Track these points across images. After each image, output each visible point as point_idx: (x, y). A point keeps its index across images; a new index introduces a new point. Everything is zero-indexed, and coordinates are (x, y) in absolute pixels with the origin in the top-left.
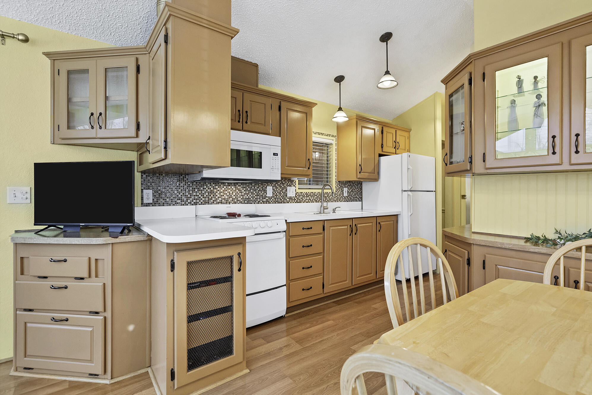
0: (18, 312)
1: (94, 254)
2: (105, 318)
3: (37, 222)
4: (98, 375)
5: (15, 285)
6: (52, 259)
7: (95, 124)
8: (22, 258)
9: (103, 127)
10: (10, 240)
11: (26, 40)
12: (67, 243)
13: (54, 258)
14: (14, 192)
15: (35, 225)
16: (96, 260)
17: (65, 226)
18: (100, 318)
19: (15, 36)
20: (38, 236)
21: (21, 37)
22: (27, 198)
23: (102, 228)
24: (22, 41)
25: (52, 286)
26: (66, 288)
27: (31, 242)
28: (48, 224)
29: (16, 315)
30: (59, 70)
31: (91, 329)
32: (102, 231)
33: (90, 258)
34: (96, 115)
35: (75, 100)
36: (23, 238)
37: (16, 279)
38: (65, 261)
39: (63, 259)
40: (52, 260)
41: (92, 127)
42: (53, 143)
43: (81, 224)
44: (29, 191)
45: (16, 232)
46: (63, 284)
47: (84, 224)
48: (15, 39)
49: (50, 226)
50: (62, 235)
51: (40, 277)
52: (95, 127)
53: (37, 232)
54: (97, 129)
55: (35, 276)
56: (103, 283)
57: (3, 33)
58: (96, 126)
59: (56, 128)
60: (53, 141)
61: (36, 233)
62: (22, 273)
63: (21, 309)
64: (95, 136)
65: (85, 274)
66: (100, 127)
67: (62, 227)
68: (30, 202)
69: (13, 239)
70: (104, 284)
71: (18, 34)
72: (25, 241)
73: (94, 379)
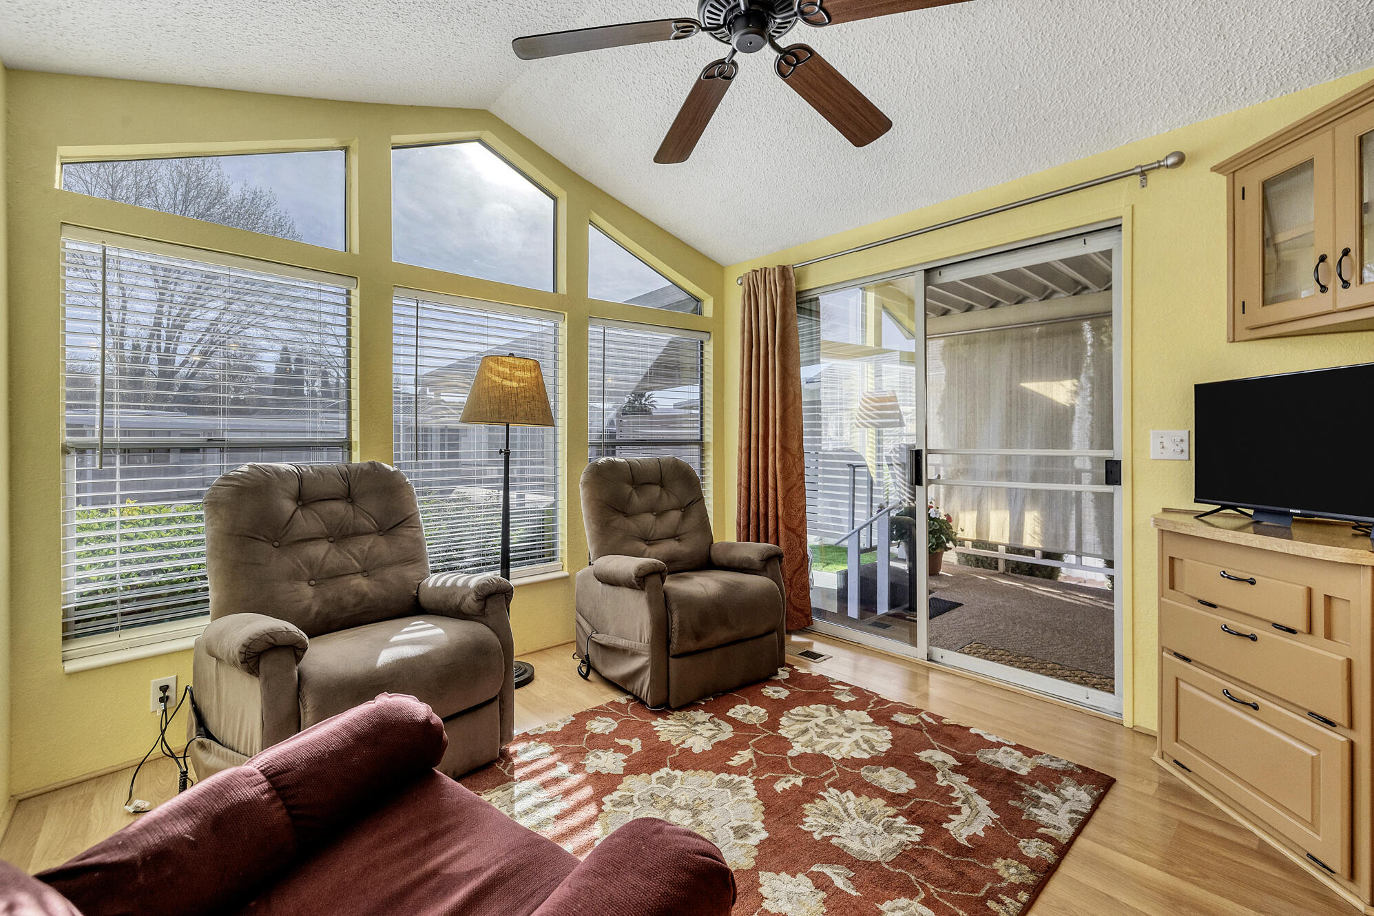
0: (1164, 654)
1: (1324, 584)
2: (1352, 745)
3: (1200, 496)
4: (1333, 872)
5: (1160, 602)
6: (1224, 572)
7: (1329, 281)
8: (1172, 559)
9: (1354, 281)
10: (1152, 524)
11: (1181, 159)
12: (1254, 545)
13: (1230, 572)
14: (1162, 440)
15: (1195, 501)
16: (1328, 598)
17: (1256, 511)
18: (1338, 738)
19: (1162, 164)
20: (1200, 523)
21: (1170, 161)
22: (1182, 451)
23: (1354, 528)
24: (1175, 165)
25: (1226, 627)
26: (1254, 638)
27: (1185, 533)
28: (1221, 502)
29: (1161, 658)
30: (1243, 188)
31: (1314, 754)
32: (1355, 536)
33: (1310, 590)
34: (1332, 261)
35: (1281, 237)
36: (1173, 522)
37: (1162, 594)
38: (1252, 582)
39: (1248, 577)
40: (1224, 575)
41: (1324, 289)
42: (1231, 340)
43: (1291, 511)
44: (1186, 438)
45: (1165, 510)
46: (1248, 629)
47: (1299, 512)
48: (1162, 168)
49: (1224, 507)
50: (1251, 528)
51: (1202, 602)
52: (1330, 287)
53: (1200, 516)
54: (1335, 291)
55: (1195, 598)
56: (1344, 658)
57: (1143, 169)
58: (1334, 284)
59: (1238, 307)
60: (1231, 336)
61: (1197, 517)
62: (1172, 587)
63: (1169, 651)
64: (1330, 308)
65: (1299, 624)
66: (1346, 284)
67: (1251, 512)
68: (1187, 458)
69: (1157, 521)
70: (1350, 662)
71: (1167, 158)
72: (1175, 528)
73: (1320, 873)
